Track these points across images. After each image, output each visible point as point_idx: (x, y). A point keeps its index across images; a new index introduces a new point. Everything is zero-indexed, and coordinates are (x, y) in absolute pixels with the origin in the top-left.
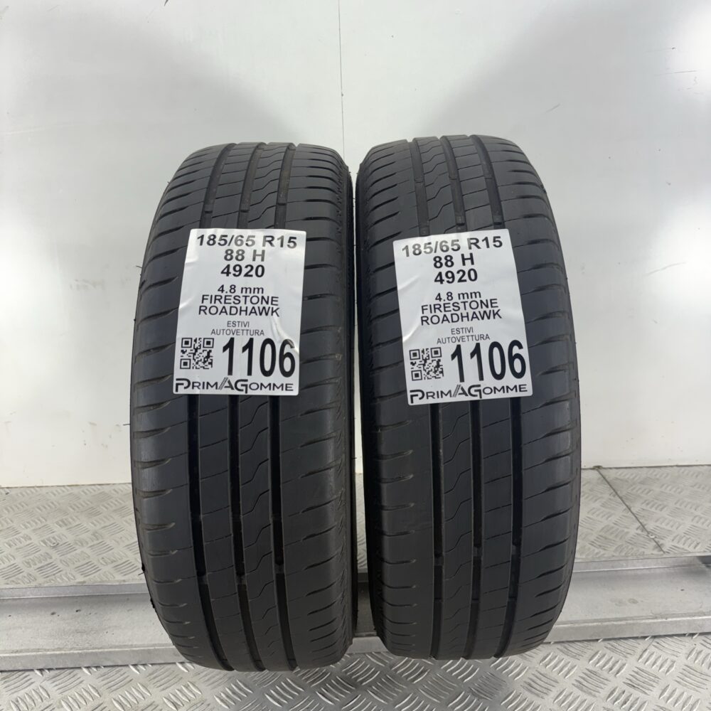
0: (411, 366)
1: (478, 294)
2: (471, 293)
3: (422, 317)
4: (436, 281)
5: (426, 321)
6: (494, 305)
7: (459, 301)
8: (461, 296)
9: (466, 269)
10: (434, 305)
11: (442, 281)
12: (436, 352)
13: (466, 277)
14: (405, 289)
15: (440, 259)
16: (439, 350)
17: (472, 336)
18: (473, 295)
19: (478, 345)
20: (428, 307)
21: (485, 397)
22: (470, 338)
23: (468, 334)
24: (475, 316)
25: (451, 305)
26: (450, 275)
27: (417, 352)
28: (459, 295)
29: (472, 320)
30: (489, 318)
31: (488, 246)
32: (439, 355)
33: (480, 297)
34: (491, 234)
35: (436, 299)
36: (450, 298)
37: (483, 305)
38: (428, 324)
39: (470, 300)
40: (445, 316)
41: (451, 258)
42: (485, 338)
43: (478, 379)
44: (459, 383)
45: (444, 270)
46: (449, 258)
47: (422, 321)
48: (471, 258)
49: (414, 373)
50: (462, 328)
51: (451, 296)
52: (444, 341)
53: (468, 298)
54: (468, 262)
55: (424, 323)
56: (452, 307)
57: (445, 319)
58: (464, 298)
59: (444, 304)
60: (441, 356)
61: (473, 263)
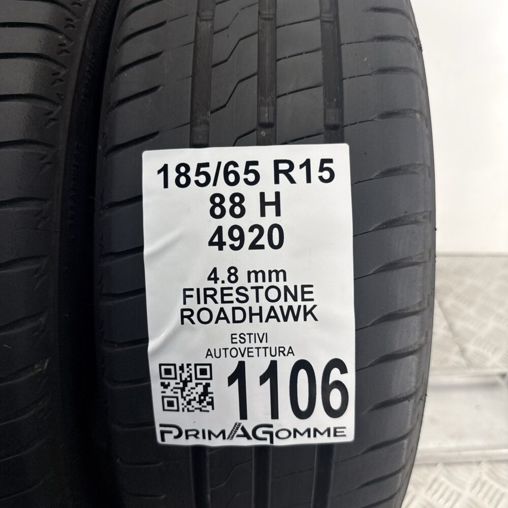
0: (162, 389)
1: (281, 275)
2: (270, 272)
3: (183, 310)
4: (211, 243)
5: (189, 317)
6: (307, 296)
7: (248, 286)
8: (253, 275)
9: (266, 224)
10: (205, 290)
11: (221, 245)
12: (203, 372)
13: (264, 241)
14: (156, 254)
15: (222, 199)
16: (208, 368)
17: (265, 348)
18: (274, 275)
19: (273, 365)
20: (194, 293)
21: (277, 442)
22: (262, 351)
23: (258, 344)
24: (272, 314)
25: (233, 292)
26: (236, 233)
27: (172, 368)
28: (249, 273)
29: (267, 321)
30: (296, 318)
31: (309, 180)
32: (208, 376)
33: (285, 280)
34: (316, 152)
35: (209, 279)
36: (233, 278)
37: (288, 295)
38: (193, 322)
39: (267, 284)
40: (222, 310)
41: (242, 198)
42: (286, 352)
43: (270, 416)
44: (239, 421)
45: (227, 222)
46: (237, 199)
47: (183, 317)
48: (277, 203)
49: (166, 400)
50: (250, 334)
51: (235, 274)
52: (218, 355)
53: (264, 280)
54: (270, 210)
55: (186, 320)
56: (235, 296)
57: (222, 315)
58: (257, 281)
59: (222, 289)
60: (211, 378)
61: (278, 213)
